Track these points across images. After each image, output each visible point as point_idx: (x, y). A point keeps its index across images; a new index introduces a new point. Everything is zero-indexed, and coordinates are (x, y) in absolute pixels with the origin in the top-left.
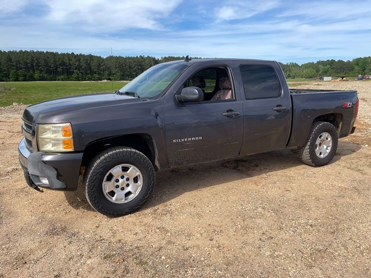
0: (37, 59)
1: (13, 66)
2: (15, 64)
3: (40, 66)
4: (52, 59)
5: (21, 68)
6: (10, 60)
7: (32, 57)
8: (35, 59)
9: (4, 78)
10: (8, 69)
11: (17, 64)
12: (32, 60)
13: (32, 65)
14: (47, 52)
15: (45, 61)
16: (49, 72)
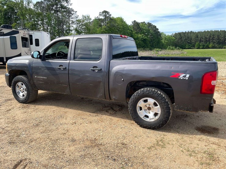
0: (213, 36)
1: (198, 40)
2: (199, 39)
3: (214, 40)
4: (223, 35)
5: (202, 41)
6: (197, 37)
7: (211, 34)
8: (212, 35)
9: (192, 47)
10: (195, 42)
11: (201, 39)
12: (210, 36)
13: (210, 39)
14: (221, 31)
15: (218, 36)
16: (219, 43)
